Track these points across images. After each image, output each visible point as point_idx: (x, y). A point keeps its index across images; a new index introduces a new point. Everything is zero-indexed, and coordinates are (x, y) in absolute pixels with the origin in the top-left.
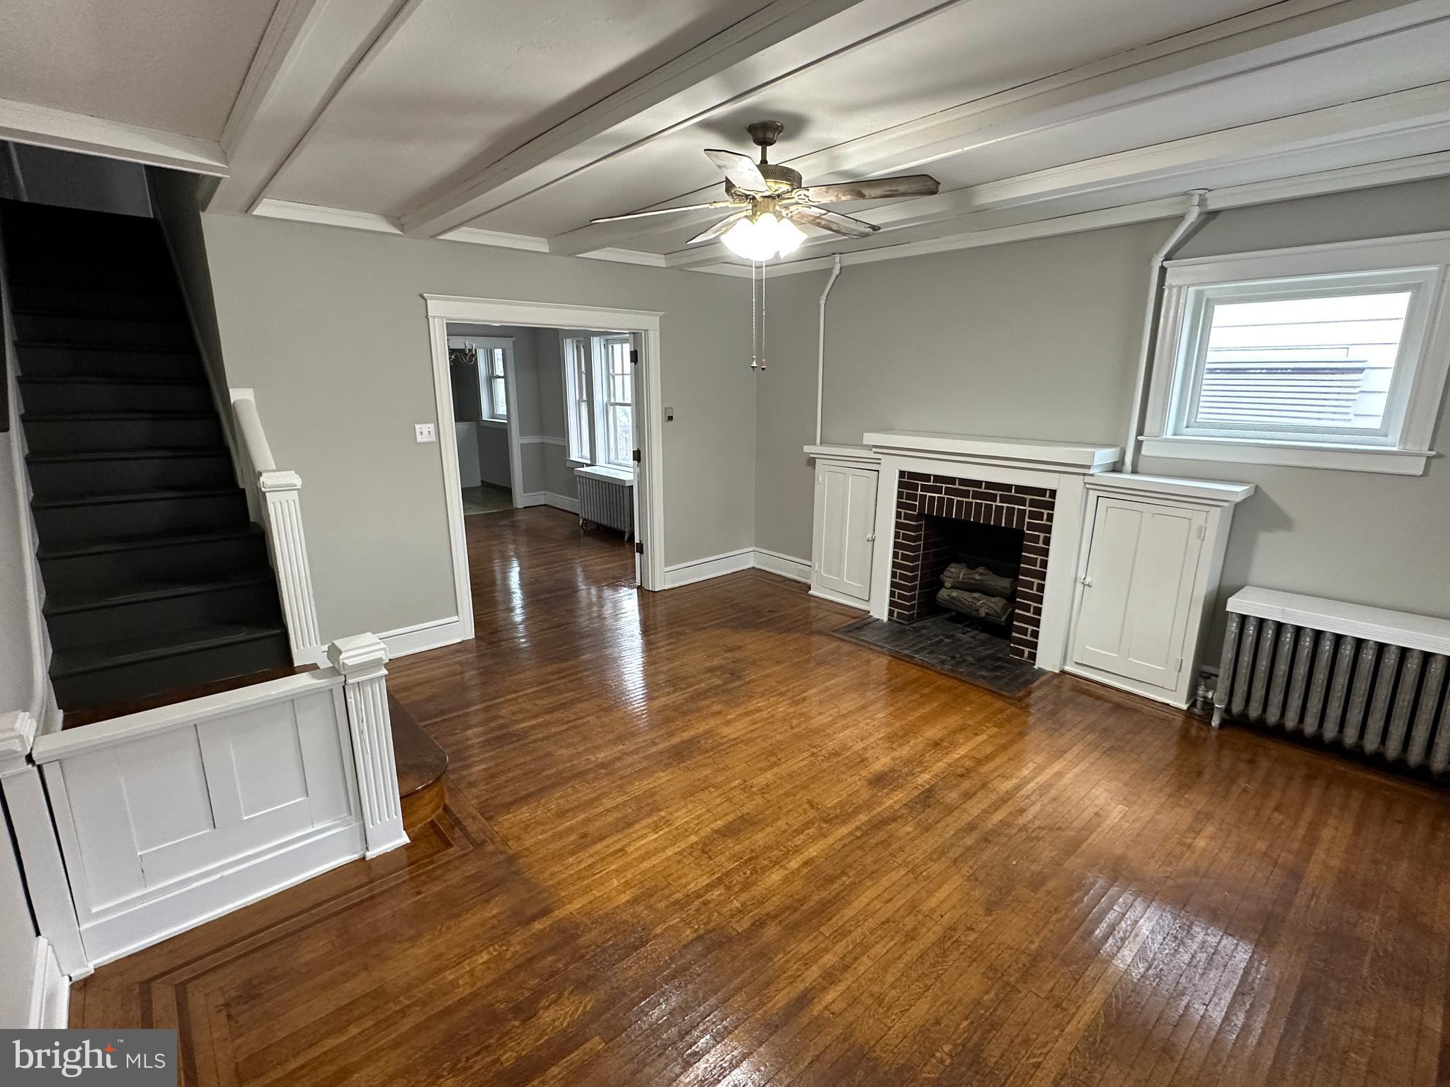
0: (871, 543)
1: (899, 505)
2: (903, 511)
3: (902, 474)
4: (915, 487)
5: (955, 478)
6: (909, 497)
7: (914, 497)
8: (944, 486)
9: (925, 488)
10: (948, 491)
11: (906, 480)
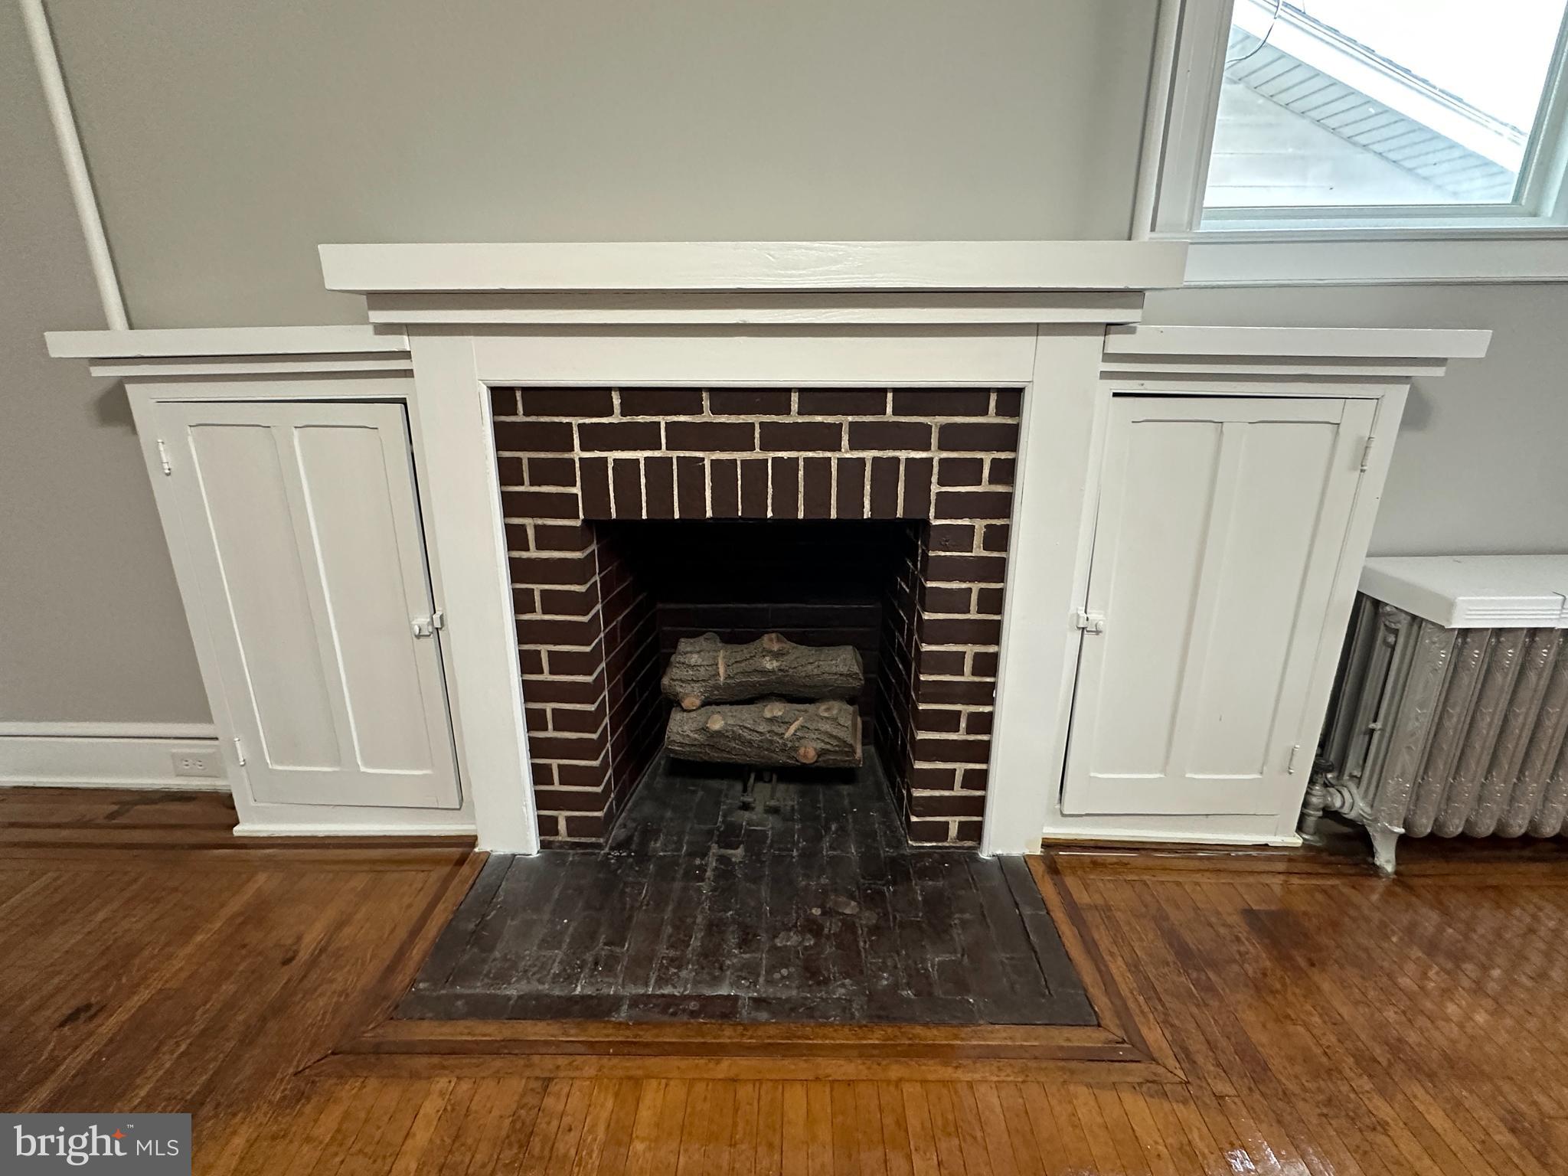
0: (431, 642)
1: (511, 505)
2: (529, 523)
3: (502, 397)
4: (561, 438)
5: (697, 391)
6: (542, 472)
7: (563, 472)
8: (663, 420)
9: (593, 438)
10: (679, 437)
11: (520, 418)
